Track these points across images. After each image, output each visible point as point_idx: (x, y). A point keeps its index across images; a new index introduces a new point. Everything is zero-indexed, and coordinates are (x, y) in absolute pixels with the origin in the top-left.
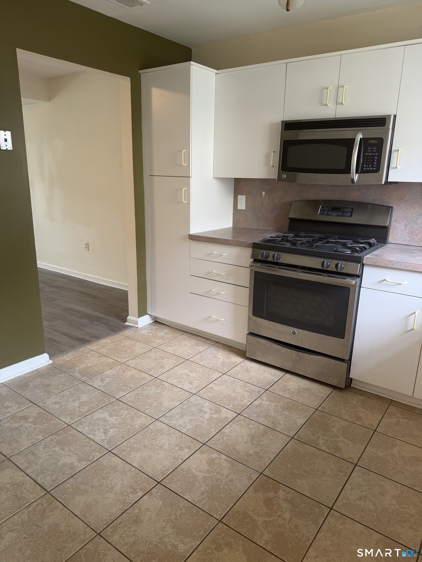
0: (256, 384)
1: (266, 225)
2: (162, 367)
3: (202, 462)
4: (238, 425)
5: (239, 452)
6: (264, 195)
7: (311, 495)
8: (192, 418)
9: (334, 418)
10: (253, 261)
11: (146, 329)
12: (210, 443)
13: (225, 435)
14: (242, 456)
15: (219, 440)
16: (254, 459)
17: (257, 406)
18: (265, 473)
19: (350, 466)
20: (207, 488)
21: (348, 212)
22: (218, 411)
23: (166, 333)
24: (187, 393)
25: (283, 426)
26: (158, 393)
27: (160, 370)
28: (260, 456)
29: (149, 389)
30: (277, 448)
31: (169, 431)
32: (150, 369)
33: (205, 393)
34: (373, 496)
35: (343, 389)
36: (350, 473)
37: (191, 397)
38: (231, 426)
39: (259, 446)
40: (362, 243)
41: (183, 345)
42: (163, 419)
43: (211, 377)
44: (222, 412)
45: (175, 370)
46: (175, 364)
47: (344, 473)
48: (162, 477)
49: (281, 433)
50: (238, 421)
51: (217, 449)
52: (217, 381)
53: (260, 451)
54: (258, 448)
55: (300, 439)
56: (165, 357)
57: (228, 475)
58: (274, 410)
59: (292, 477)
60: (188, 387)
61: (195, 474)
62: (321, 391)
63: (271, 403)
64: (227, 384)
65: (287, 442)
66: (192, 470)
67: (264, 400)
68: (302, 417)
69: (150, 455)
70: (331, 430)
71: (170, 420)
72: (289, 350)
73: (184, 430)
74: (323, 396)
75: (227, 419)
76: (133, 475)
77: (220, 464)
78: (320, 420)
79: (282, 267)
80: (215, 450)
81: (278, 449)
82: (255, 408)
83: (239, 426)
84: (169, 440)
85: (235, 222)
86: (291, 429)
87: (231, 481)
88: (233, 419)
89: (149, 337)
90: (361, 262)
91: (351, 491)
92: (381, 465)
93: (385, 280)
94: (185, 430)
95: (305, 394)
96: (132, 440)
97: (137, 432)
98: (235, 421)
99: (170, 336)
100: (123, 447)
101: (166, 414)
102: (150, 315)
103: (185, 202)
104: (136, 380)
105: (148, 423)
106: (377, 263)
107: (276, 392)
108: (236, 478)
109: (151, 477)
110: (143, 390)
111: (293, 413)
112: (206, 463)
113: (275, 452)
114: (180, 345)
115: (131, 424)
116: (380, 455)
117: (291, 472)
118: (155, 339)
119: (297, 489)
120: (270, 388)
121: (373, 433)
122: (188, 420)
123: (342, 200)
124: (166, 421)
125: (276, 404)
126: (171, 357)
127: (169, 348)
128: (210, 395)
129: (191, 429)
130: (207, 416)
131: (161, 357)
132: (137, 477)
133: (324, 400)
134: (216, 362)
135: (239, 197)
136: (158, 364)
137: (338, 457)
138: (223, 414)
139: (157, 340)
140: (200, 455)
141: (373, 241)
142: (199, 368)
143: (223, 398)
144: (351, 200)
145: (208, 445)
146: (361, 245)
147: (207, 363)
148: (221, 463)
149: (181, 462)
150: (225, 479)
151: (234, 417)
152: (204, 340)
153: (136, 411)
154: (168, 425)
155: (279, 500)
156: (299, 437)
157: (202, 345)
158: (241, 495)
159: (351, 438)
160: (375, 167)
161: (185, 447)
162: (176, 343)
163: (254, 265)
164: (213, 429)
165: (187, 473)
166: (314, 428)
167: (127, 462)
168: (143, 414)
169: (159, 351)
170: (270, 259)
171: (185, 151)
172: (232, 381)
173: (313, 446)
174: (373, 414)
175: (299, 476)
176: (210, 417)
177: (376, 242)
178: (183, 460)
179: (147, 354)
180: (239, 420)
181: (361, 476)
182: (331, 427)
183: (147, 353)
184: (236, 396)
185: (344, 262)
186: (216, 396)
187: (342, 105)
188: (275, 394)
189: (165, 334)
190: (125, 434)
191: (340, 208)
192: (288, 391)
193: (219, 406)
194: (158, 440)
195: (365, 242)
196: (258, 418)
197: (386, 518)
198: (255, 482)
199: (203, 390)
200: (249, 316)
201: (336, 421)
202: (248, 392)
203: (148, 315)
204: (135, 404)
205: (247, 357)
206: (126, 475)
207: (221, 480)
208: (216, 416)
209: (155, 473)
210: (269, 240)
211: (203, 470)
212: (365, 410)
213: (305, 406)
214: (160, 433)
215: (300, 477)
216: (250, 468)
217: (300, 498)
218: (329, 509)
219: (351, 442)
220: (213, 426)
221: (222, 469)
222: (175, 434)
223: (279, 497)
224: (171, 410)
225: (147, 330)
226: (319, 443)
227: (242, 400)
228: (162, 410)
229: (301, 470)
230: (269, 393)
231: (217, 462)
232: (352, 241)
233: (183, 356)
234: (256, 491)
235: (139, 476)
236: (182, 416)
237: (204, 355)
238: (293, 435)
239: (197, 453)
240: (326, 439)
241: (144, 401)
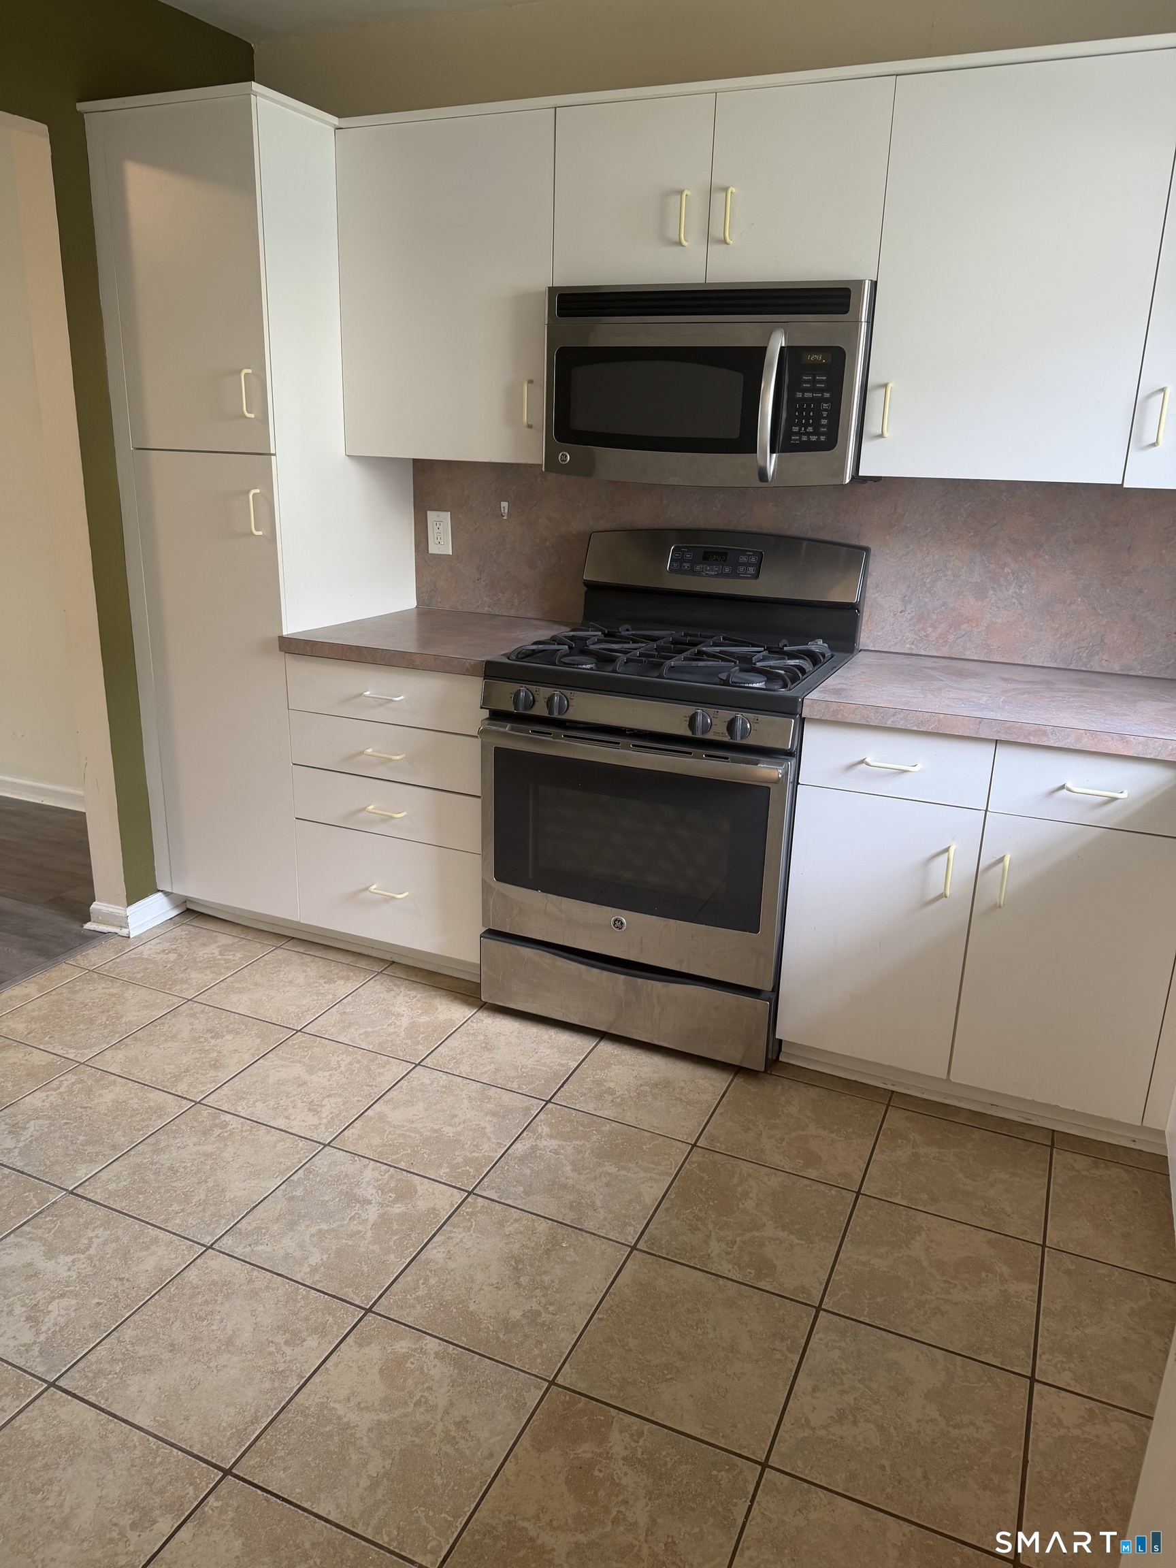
0: (515, 1086)
1: (516, 602)
2: (216, 1065)
3: (364, 1373)
4: (469, 1231)
5: (480, 1319)
6: (506, 511)
7: (703, 1430)
8: (324, 1226)
9: (745, 1167)
10: (488, 716)
11: (156, 941)
12: (386, 1303)
13: (433, 1269)
14: (488, 1333)
15: (415, 1289)
16: (526, 1336)
17: (522, 1160)
18: (562, 1380)
19: (804, 1315)
20: (388, 1462)
21: (747, 565)
22: (405, 1194)
23: (224, 949)
24: (301, 1143)
25: (602, 1214)
26: (208, 1155)
27: (210, 1075)
28: (543, 1324)
29: (178, 1145)
30: (593, 1288)
31: (250, 1281)
32: (175, 1076)
33: (360, 1137)
34: (875, 1403)
35: (761, 1072)
36: (805, 1338)
37: (317, 1157)
38: (448, 1238)
39: (537, 1291)
40: (792, 656)
41: (281, 984)
42: (230, 1242)
43: (378, 1080)
44: (418, 1193)
45: (261, 1070)
46: (258, 1049)
47: (789, 1342)
48: (237, 1451)
49: (599, 1236)
50: (468, 1217)
51: (409, 1322)
52: (395, 1093)
53: (541, 1309)
54: (536, 1297)
55: (655, 1248)
56: (225, 1029)
57: (452, 1404)
58: (573, 1163)
59: (643, 1381)
60: (304, 1124)
61: (345, 1420)
62: (701, 1085)
63: (564, 1143)
64: (429, 1097)
65: (619, 1266)
66: (335, 1409)
67: (543, 1134)
68: (655, 1177)
69: (193, 1377)
70: (741, 1206)
71: (254, 1244)
72: (605, 973)
73: (300, 1271)
74: (707, 1101)
75: (433, 1213)
76: (136, 1460)
77: (422, 1372)
78: (706, 1178)
79: (576, 733)
80: (403, 1327)
81: (596, 1293)
82: (517, 1167)
83: (472, 1231)
84: (253, 1313)
85: (424, 594)
86: (627, 1221)
87: (462, 1424)
88: (453, 1213)
89: (169, 966)
90: (797, 714)
91: (813, 1397)
92: (886, 1298)
93: (862, 761)
94: (303, 1272)
95: (656, 1098)
96: (128, 1333)
97: (143, 1299)
98: (461, 1218)
99: (239, 955)
100: (99, 1361)
101: (238, 1225)
102: (166, 894)
103: (260, 533)
104: (132, 1116)
105: (179, 1265)
106: (840, 716)
107: (575, 1104)
108: (476, 1413)
109: (201, 1455)
110: (157, 1151)
111: (630, 1165)
112: (377, 1377)
113: (586, 1303)
114: (271, 983)
115: (123, 1276)
116: (880, 1267)
117: (640, 1361)
118: (189, 970)
119: (660, 1417)
120: (558, 1094)
121: (853, 1201)
122: (312, 1235)
123: (731, 528)
124: (240, 1248)
125: (577, 1142)
126: (243, 1027)
127: (235, 998)
128: (377, 1141)
129: (322, 1265)
130: (372, 1214)
131: (210, 1031)
132: (152, 1464)
133: (710, 1113)
134: (392, 1029)
135: (432, 516)
136: (202, 1056)
137: (768, 1292)
138: (421, 1198)
139: (194, 975)
140: (358, 1350)
141: (818, 646)
142: (338, 1056)
143: (417, 1146)
144: (755, 530)
145: (382, 1313)
146: (792, 662)
147: (361, 1034)
148: (425, 1366)
149: (298, 1386)
150: (442, 1420)
151: (456, 1206)
152: (349, 959)
153: (137, 1226)
154: (247, 1260)
155: (612, 1465)
156: (653, 1243)
157: (343, 978)
158: (496, 1469)
159: (797, 1227)
160: (823, 434)
161: (307, 1330)
162: (258, 978)
163: (493, 731)
164: (392, 1256)
165: (317, 1421)
166: (692, 1208)
167: (115, 1416)
168: (161, 1234)
169: (203, 1012)
170: (540, 710)
171: (250, 371)
172: (443, 1087)
173: (696, 1266)
174: (848, 1142)
175: (663, 1373)
176: (382, 1216)
177: (828, 650)
178: (303, 1378)
179: (163, 1024)
180: (471, 1214)
181: (835, 1344)
182: (739, 1196)
183: (162, 1020)
184: (459, 1134)
185: (751, 716)
186: (396, 1142)
187: (725, 246)
188: (573, 1111)
189: (220, 952)
190: (103, 1313)
191: (726, 554)
192: (610, 1098)
193: (409, 1175)
194: (218, 1317)
195: (799, 651)
196: (530, 1198)
197: (918, 1468)
198: (534, 1418)
199: (353, 1128)
200: (486, 882)
201: (751, 1176)
202: (494, 1114)
203: (160, 893)
204: (133, 1201)
205: (482, 1003)
206: (111, 1464)
207: (429, 1428)
208: (398, 1209)
209: (211, 1439)
210: (533, 650)
211: (371, 1403)
212: (824, 1130)
213: (661, 1139)
214: (221, 1291)
215: (667, 1374)
216: (516, 1369)
217: (673, 1448)
218: (759, 1468)
219: (798, 1239)
220: (392, 1243)
221: (429, 1389)
222: (273, 1289)
223: (610, 1455)
224: (254, 1207)
225: (160, 943)
226: (709, 1255)
227: (477, 1146)
228: (224, 1212)
229: (667, 1353)
230: (556, 1109)
231: (412, 1366)
232: (765, 650)
233: (284, 1019)
234: (540, 1446)
235: (158, 1460)
236: (292, 1225)
237: (352, 1008)
238: (634, 1238)
239: (349, 1344)
240: (729, 1238)
241: (161, 1187)
